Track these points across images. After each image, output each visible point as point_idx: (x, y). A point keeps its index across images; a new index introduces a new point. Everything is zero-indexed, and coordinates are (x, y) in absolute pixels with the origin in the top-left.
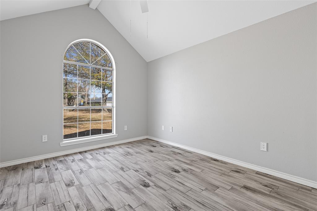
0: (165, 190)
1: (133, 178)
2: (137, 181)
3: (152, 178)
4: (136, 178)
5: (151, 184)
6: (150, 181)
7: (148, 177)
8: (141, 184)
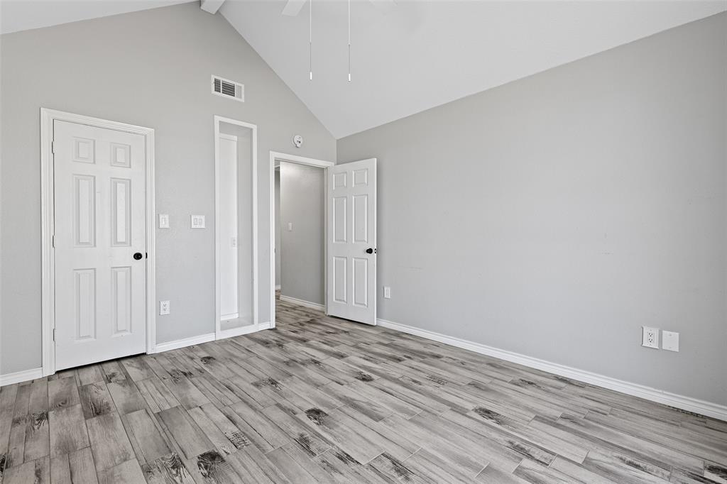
0: (278, 405)
1: (349, 431)
2: (337, 423)
3: (297, 432)
4: (340, 431)
5: (303, 417)
6: (304, 423)
7: (308, 435)
8: (326, 415)
